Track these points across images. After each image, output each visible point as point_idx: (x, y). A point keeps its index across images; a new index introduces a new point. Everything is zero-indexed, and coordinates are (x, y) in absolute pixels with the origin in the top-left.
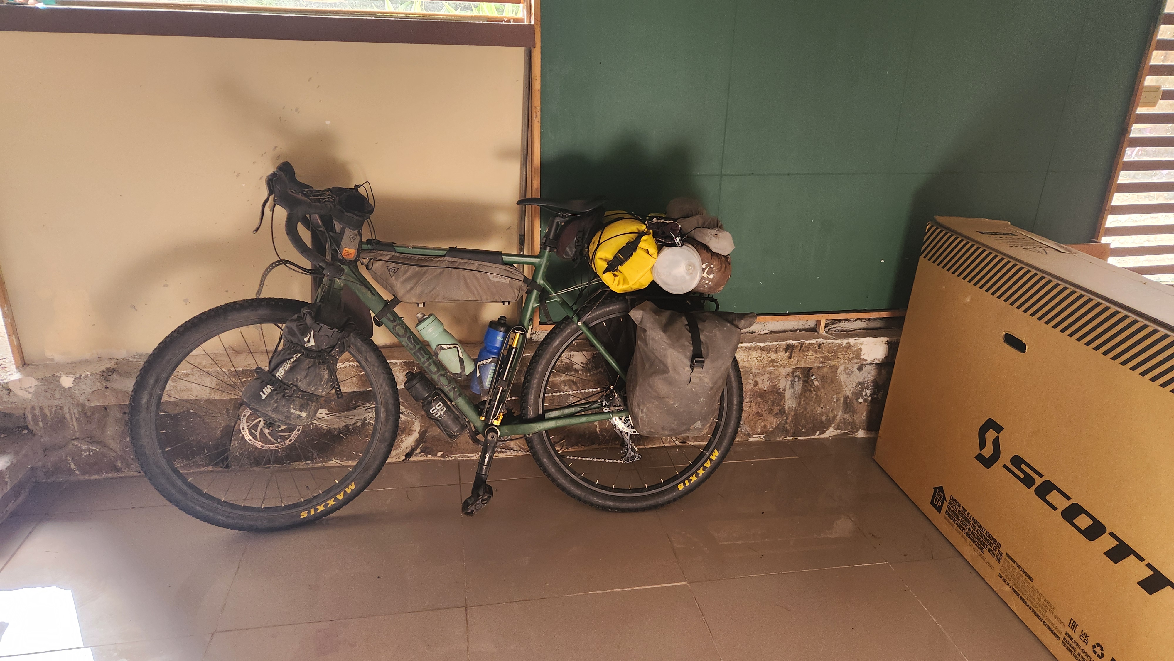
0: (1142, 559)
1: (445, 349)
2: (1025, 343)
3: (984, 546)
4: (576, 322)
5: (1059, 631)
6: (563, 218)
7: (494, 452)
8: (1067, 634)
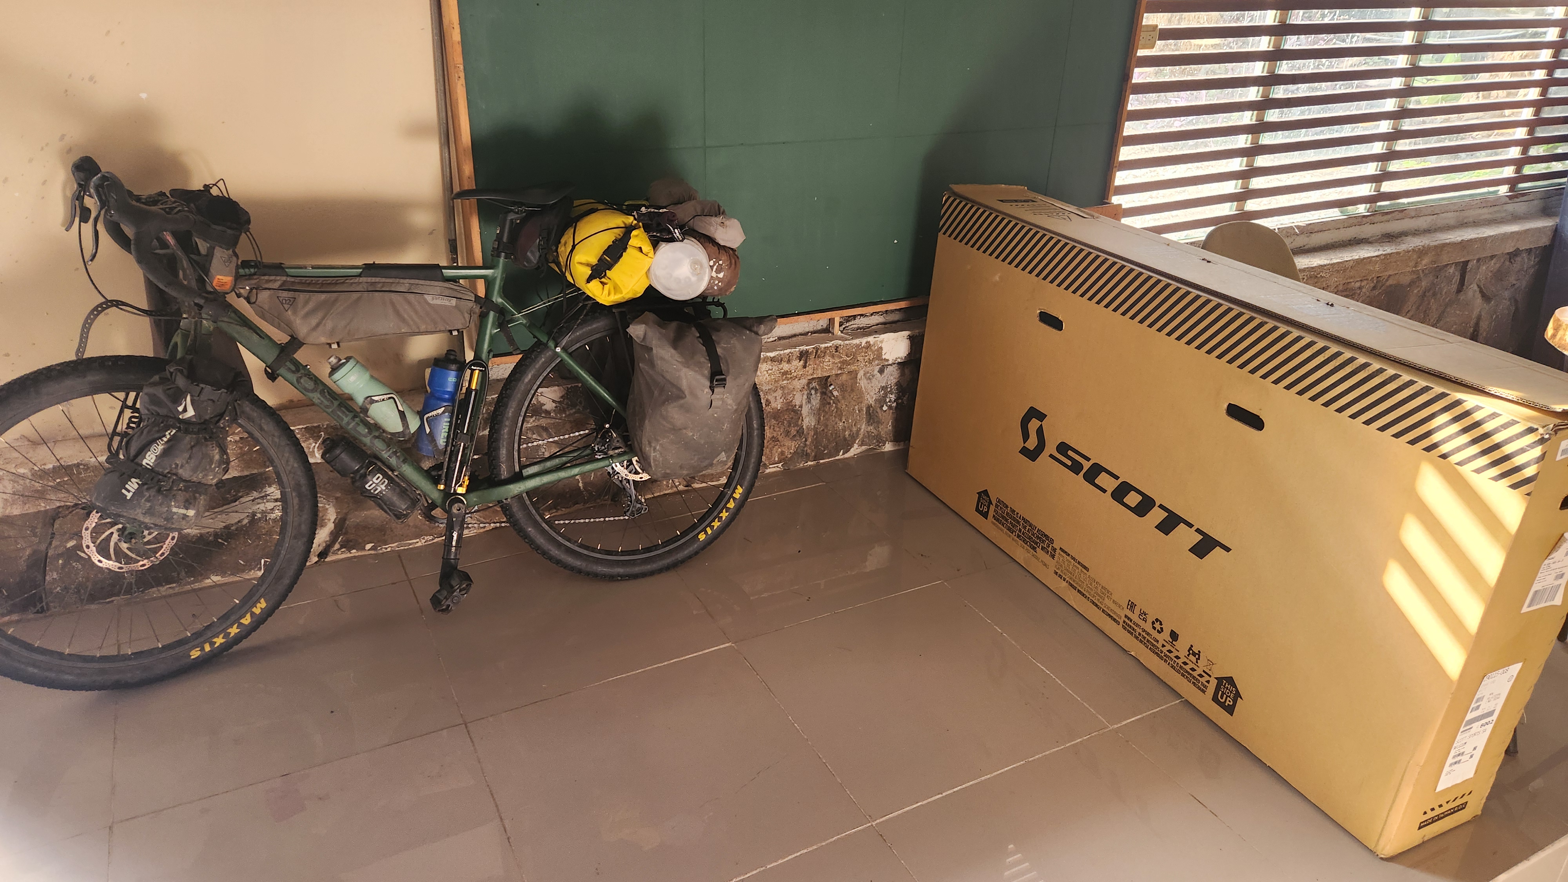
0: (1190, 525)
1: (377, 401)
2: (1062, 320)
3: (1037, 545)
4: (553, 348)
5: (1118, 616)
6: (518, 214)
7: (462, 529)
8: (1126, 616)
